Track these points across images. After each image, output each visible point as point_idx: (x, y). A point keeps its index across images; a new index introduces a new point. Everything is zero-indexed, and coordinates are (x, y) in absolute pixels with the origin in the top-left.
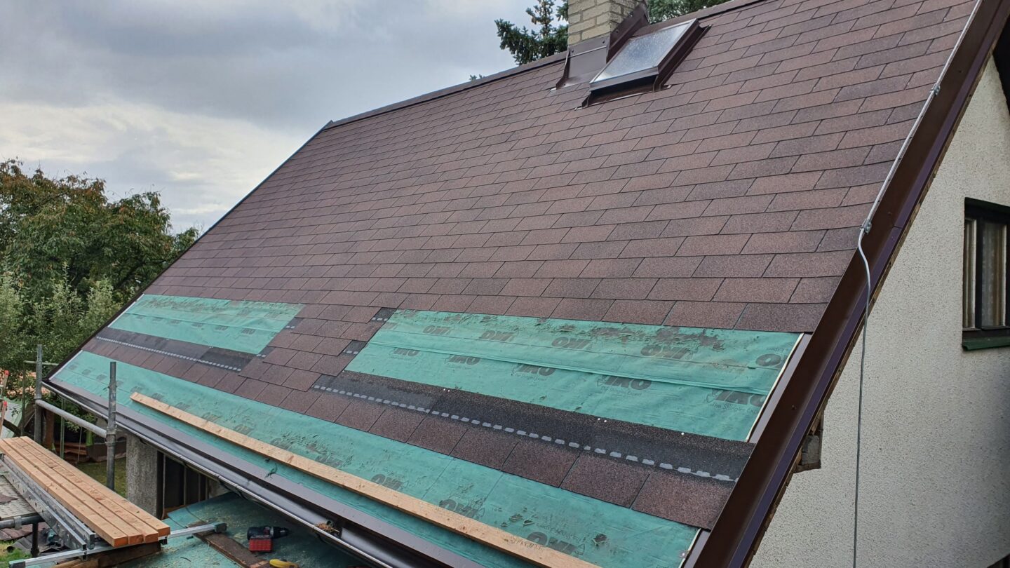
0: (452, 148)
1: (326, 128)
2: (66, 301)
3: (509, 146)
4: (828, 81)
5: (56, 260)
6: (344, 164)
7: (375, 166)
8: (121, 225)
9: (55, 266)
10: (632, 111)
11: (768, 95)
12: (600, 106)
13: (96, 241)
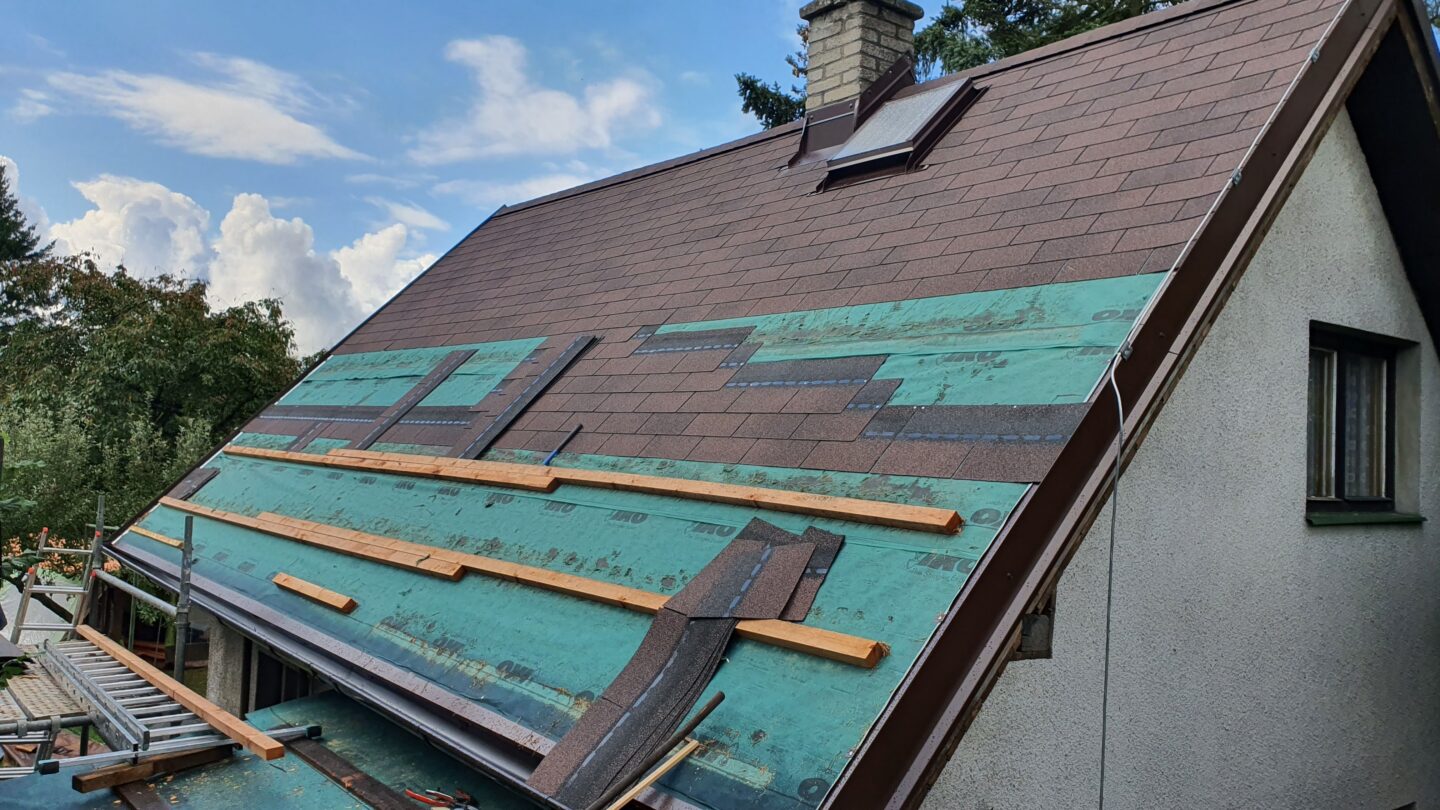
0: (651, 244)
1: (497, 214)
2: (146, 444)
3: (720, 241)
4: (1117, 163)
5: (138, 389)
6: (513, 264)
7: (552, 267)
8: (227, 343)
9: (137, 398)
10: (876, 199)
11: (1044, 180)
12: (838, 191)
13: (193, 365)
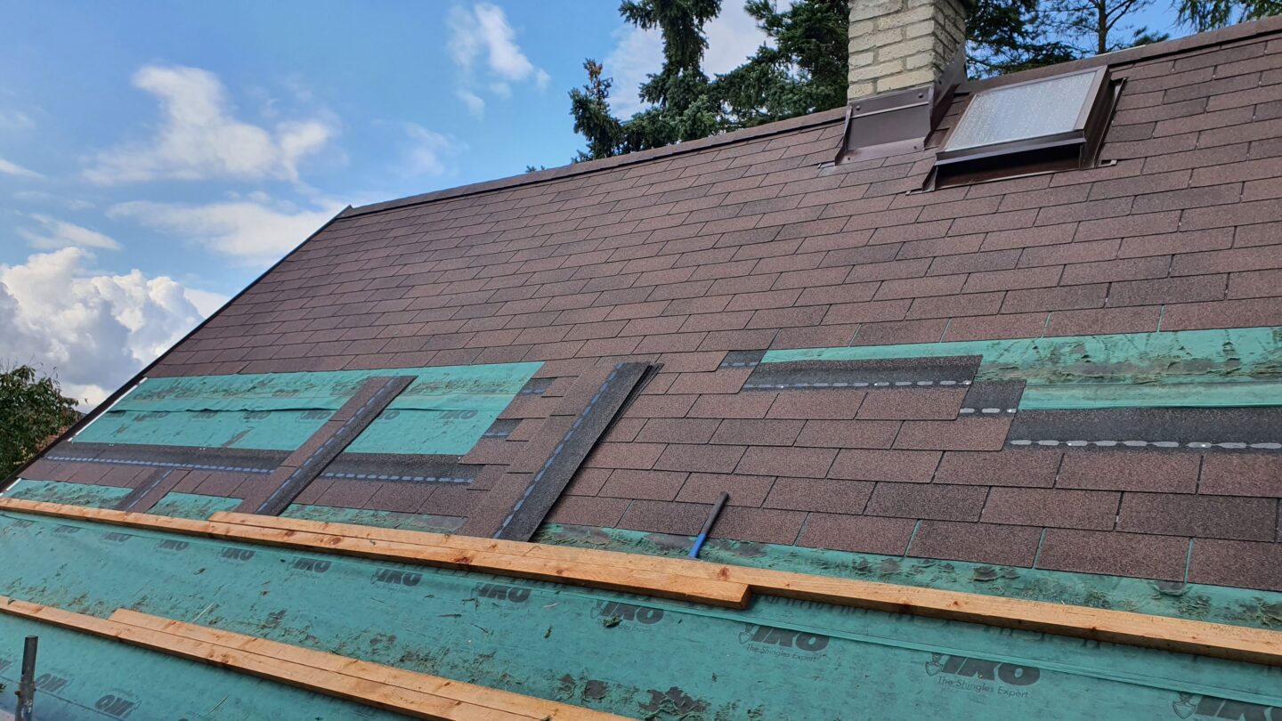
1: (343, 215)
7: (481, 275)
12: (963, 189)
